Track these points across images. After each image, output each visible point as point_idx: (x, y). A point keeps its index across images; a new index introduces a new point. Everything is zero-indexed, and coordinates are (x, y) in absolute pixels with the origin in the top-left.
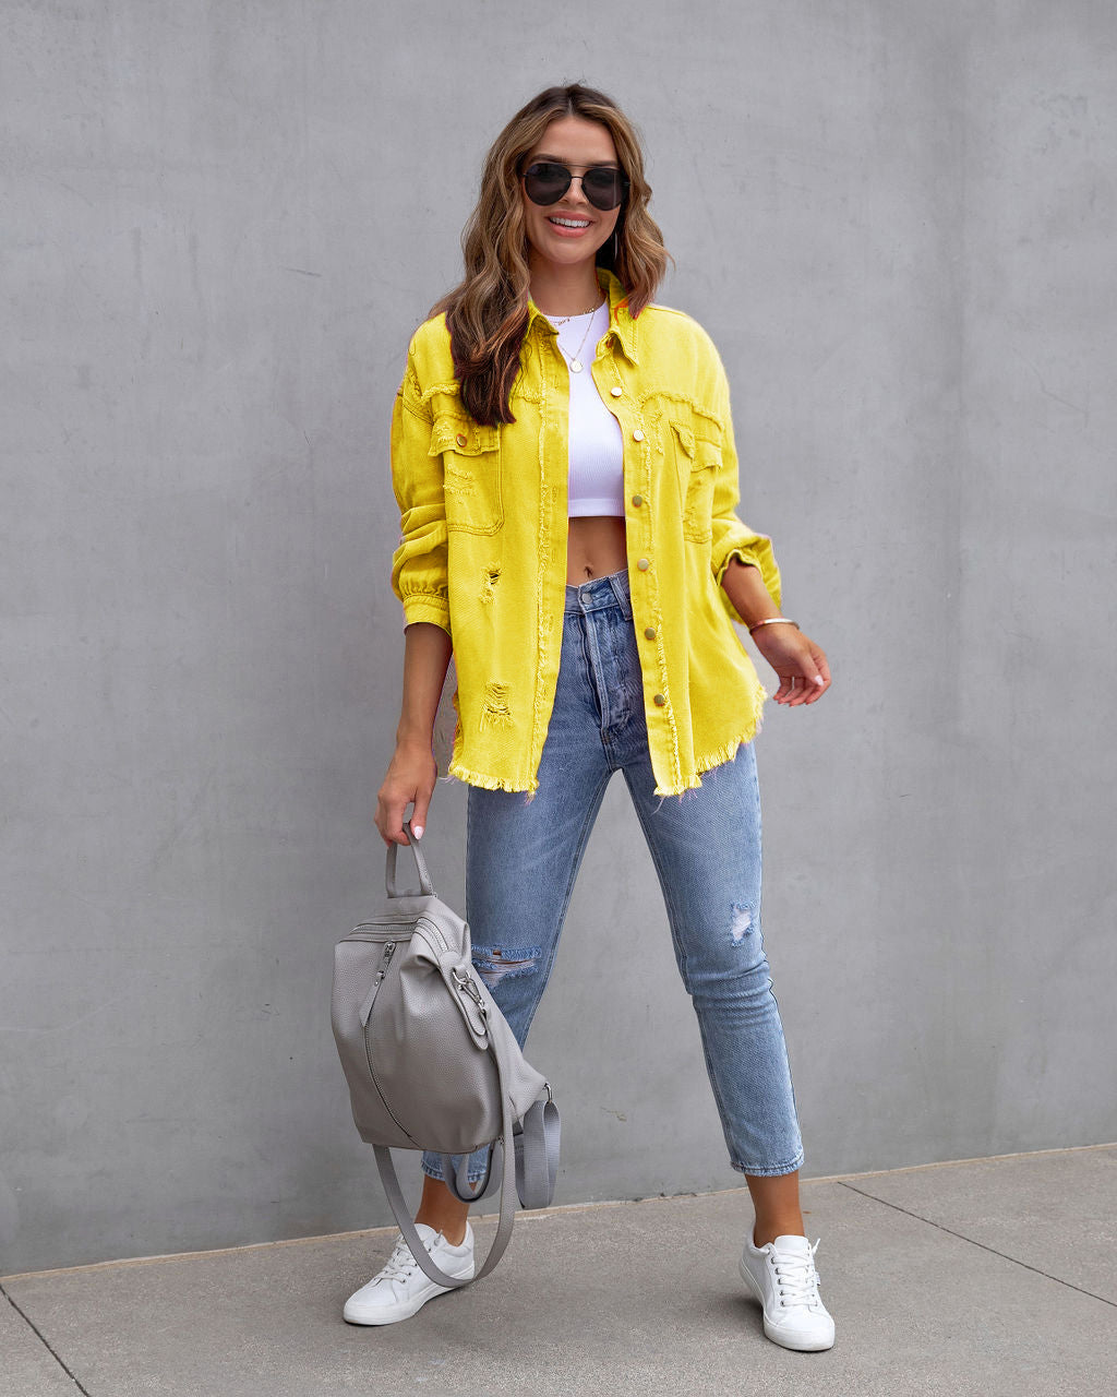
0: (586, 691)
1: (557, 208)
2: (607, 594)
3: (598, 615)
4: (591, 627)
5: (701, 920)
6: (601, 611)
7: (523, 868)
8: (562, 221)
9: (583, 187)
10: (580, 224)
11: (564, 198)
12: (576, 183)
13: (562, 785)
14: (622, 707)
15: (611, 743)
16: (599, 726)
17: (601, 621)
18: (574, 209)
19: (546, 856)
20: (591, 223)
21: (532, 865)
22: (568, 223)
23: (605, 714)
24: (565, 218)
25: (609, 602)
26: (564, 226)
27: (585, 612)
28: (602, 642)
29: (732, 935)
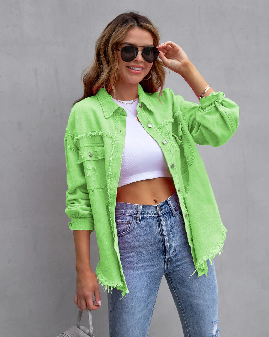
0: (161, 246)
1: (132, 63)
2: (166, 207)
3: (165, 215)
4: (163, 220)
5: (201, 329)
6: (165, 214)
7: (137, 317)
8: (134, 68)
9: (142, 55)
10: (140, 69)
11: (135, 59)
12: (140, 53)
13: (150, 283)
14: (173, 250)
15: (168, 265)
16: (165, 259)
17: (166, 218)
18: (139, 63)
19: (144, 312)
20: (143, 68)
21: (139, 316)
22: (136, 69)
23: (168, 254)
24: (135, 67)
25: (168, 210)
26: (134, 70)
27: (160, 214)
28: (167, 226)
29: (212, 333)
